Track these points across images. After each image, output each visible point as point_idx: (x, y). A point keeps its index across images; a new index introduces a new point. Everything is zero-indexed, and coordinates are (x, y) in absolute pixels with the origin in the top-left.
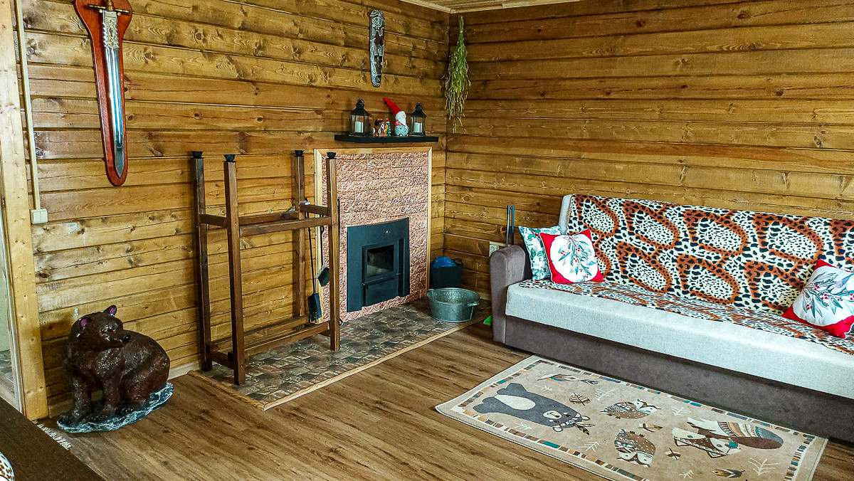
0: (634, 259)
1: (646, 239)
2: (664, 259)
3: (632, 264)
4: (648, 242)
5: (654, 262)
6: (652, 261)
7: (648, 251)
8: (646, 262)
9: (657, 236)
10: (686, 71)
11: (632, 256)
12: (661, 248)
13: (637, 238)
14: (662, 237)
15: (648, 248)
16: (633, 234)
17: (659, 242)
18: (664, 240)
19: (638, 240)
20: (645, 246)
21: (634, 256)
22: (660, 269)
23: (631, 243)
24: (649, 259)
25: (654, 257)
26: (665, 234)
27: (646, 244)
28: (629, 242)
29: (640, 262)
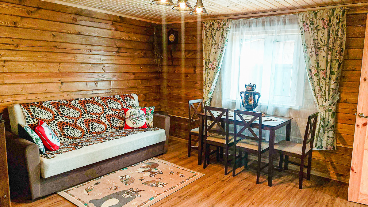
0: (67, 127)
1: (69, 117)
2: (79, 124)
3: (67, 130)
4: (71, 118)
5: (76, 126)
6: (75, 126)
7: (72, 122)
8: (73, 127)
9: (73, 114)
10: (55, 39)
11: (66, 127)
12: (77, 119)
13: (66, 118)
14: (75, 115)
15: (71, 121)
16: (63, 116)
17: (75, 117)
18: (77, 116)
19: (66, 119)
20: (70, 120)
21: (67, 126)
22: (79, 128)
23: (64, 121)
24: (74, 126)
25: (75, 124)
26: (76, 113)
27: (70, 119)
28: (62, 121)
29: (70, 128)
